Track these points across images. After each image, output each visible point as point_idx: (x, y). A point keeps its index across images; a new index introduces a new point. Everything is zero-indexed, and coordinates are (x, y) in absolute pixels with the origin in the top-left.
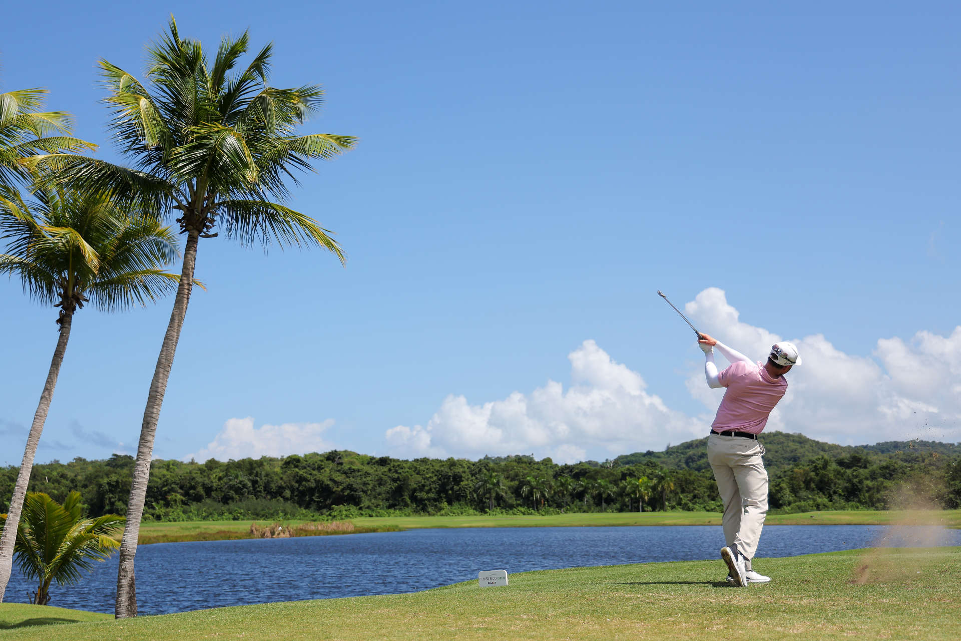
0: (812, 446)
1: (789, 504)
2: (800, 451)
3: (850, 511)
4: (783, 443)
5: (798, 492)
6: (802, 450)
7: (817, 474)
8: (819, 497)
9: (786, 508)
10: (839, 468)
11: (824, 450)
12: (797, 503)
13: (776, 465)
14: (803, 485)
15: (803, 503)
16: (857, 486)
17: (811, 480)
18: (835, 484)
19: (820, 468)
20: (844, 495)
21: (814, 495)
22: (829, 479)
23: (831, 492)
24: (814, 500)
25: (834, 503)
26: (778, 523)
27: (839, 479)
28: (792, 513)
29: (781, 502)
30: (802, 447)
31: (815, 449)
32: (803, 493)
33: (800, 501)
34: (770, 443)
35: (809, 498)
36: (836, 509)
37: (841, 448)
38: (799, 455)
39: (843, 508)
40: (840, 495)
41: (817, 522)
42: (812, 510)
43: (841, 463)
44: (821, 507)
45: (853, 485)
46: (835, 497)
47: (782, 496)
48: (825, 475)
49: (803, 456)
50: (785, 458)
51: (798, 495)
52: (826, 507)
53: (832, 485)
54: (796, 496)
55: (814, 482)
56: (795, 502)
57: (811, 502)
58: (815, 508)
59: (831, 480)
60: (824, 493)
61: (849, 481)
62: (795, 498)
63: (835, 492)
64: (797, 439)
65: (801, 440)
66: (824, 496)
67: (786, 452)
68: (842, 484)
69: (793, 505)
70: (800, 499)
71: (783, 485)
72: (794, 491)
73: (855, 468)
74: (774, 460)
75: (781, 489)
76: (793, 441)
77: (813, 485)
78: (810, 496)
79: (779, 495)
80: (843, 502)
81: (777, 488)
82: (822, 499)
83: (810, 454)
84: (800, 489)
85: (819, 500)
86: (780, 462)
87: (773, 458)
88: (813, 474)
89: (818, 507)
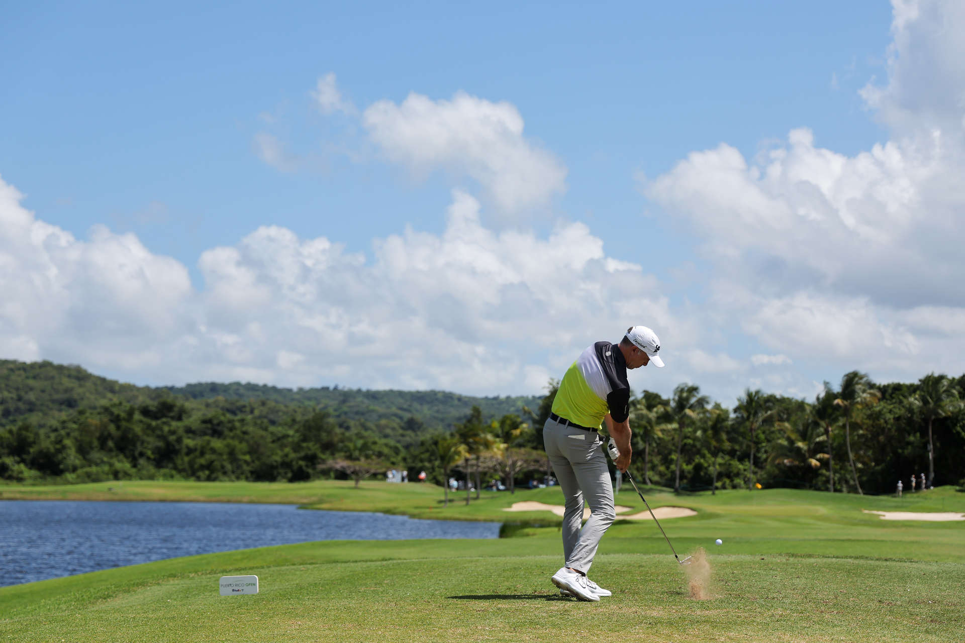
0: (95, 384)
1: (75, 469)
2: (78, 391)
3: (161, 482)
4: (53, 378)
5: (88, 453)
6: (81, 390)
7: (118, 428)
8: (119, 461)
9: (70, 476)
10: (147, 420)
11: (112, 391)
12: (87, 469)
13: (41, 411)
14: (96, 443)
15: (94, 469)
16: (173, 446)
17: (110, 436)
18: (143, 442)
19: (124, 419)
20: (154, 460)
21: (112, 458)
22: (136, 437)
23: (137, 453)
24: (111, 465)
25: (139, 470)
26: (60, 497)
27: (148, 435)
28: (77, 483)
29: (62, 467)
30: (81, 386)
31: (100, 389)
32: (95, 455)
33: (90, 466)
34: (34, 378)
35: (103, 462)
36: (141, 479)
37: (138, 389)
38: (76, 396)
39: (151, 478)
40: (148, 458)
41: (116, 497)
42: (108, 480)
43: (145, 412)
44: (120, 475)
45: (168, 444)
46: (142, 461)
47: (65, 458)
48: (130, 429)
49: (82, 399)
50: (53, 401)
51: (88, 457)
52: (127, 476)
53: (138, 444)
54: (85, 458)
55: (112, 439)
56: (82, 467)
57: (106, 468)
58: (111, 476)
59: (138, 436)
60: (126, 457)
61: (162, 437)
62: (84, 462)
63: (142, 454)
64: (74, 373)
65: (80, 375)
66: (125, 460)
67: (57, 391)
68: (152, 442)
69: (80, 471)
70: (90, 463)
71: (67, 442)
72: (83, 450)
73: (164, 420)
74: (38, 403)
75: (64, 447)
76: (69, 376)
77: (110, 444)
78: (105, 459)
79: (60, 457)
80: (152, 469)
81: (58, 446)
82: (123, 464)
83: (92, 397)
84: (92, 448)
85: (118, 465)
86: (48, 406)
87: (37, 399)
88: (112, 428)
89: (116, 476)
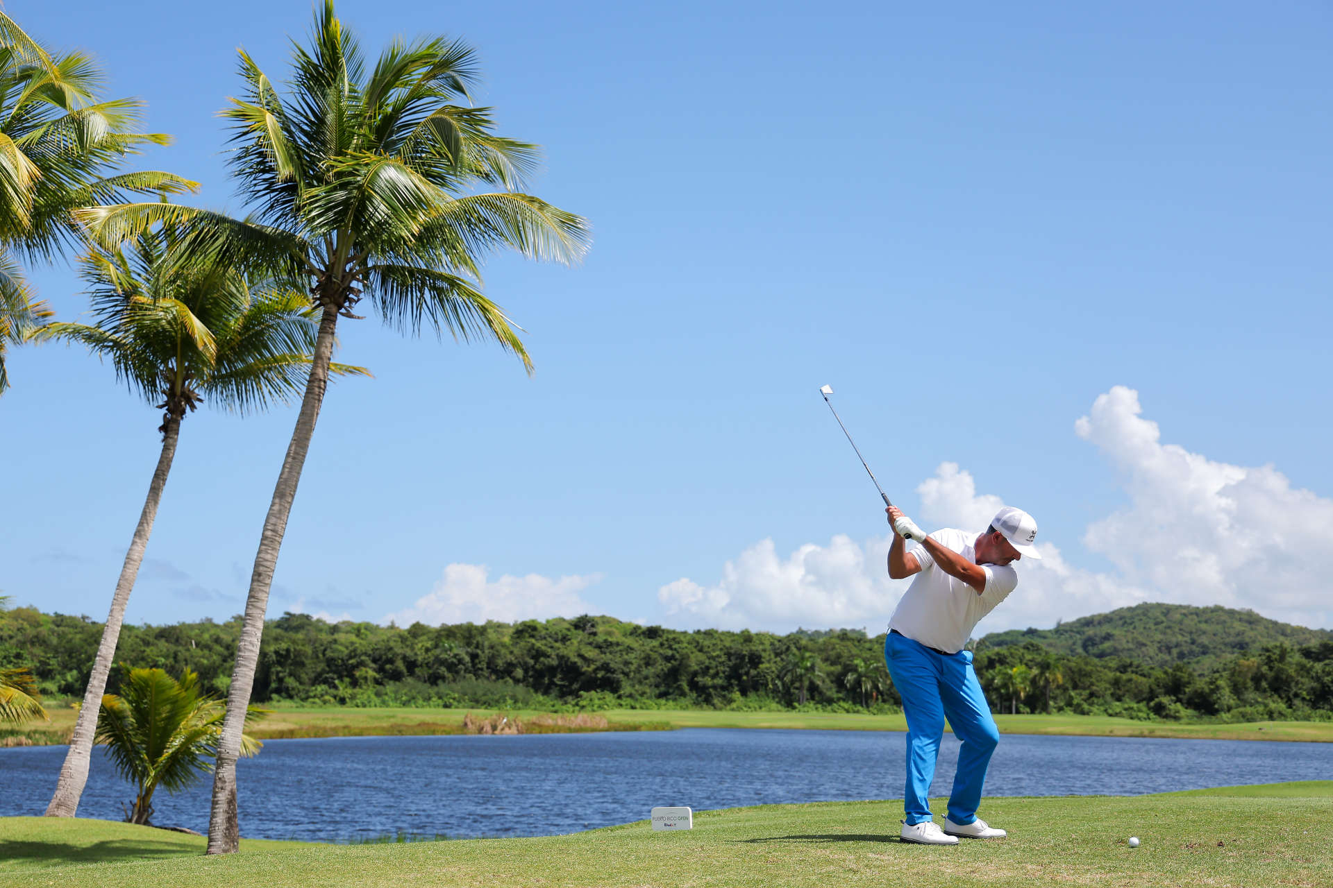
0: (1266, 628)
1: (1229, 709)
2: (1250, 634)
3: (1318, 723)
4: (1225, 622)
5: (1242, 693)
6: (1252, 634)
7: (1271, 669)
8: (1274, 702)
9: (1225, 716)
10: (1304, 661)
11: (1284, 634)
12: (1241, 709)
13: (1214, 654)
14: (1250, 684)
15: (1248, 709)
16: (1329, 687)
17: (1263, 676)
18: (1297, 683)
19: (1276, 660)
20: (1310, 700)
21: (1266, 698)
22: (1289, 676)
23: (1291, 695)
24: (1266, 706)
25: (1294, 711)
26: (1211, 736)
27: (1302, 677)
28: (1232, 723)
29: (1216, 706)
30: (1252, 629)
31: (1272, 632)
32: (1250, 695)
33: (1245, 706)
34: (1206, 622)
35: (1257, 702)
36: (1296, 719)
37: (1311, 632)
38: (1247, 640)
39: (1307, 718)
40: (1304, 699)
41: (1267, 737)
42: (1262, 720)
43: (1307, 653)
44: (1275, 715)
45: (1323, 685)
46: (1297, 702)
47: (1219, 698)
48: (1282, 669)
49: (1254, 642)
50: (1226, 645)
51: (1242, 697)
52: (1282, 715)
53: (1293, 684)
54: (1239, 698)
55: (1266, 680)
56: (1238, 706)
57: (1261, 709)
58: (1266, 717)
59: (1292, 677)
60: (1280, 696)
61: (1318, 679)
62: (1239, 702)
63: (1296, 695)
64: (1245, 617)
65: (1251, 619)
66: (1279, 700)
67: (1229, 635)
68: (1307, 683)
69: (1234, 711)
70: (1245, 703)
71: (1221, 683)
72: (1237, 690)
73: (1327, 661)
74: (1211, 646)
75: (1218, 688)
76: (1240, 620)
77: (1264, 684)
78: (1260, 700)
79: (1215, 697)
80: (1307, 710)
81: (1212, 687)
82: (1278, 705)
83: (1265, 640)
84: (1246, 689)
85: (1272, 706)
86: (1220, 649)
87: (1210, 643)
88: (1265, 669)
89: (1271, 716)
